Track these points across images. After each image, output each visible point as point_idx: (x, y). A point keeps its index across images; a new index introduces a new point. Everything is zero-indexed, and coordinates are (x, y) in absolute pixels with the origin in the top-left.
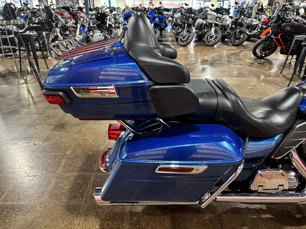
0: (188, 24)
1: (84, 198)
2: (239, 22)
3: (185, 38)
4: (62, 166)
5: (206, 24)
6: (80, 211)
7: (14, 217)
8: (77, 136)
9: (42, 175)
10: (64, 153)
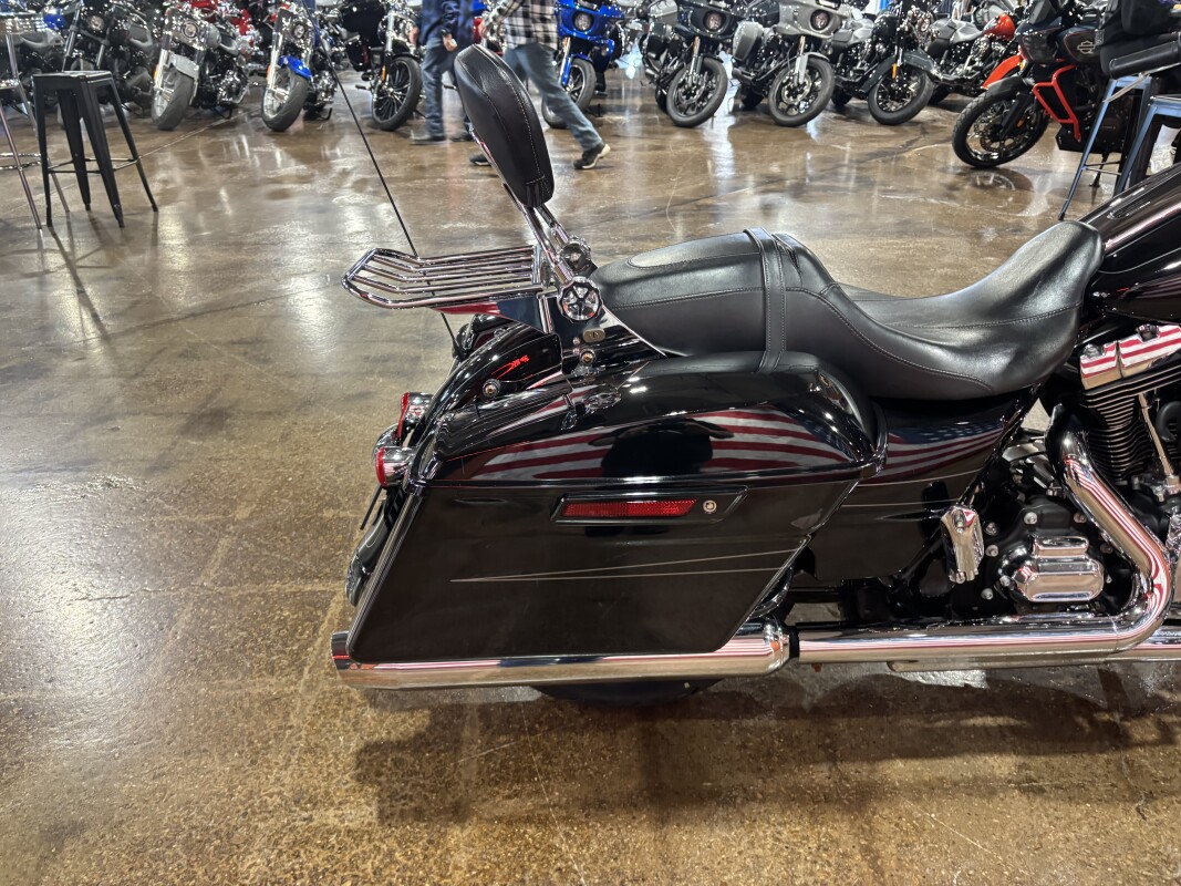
0: (705, 40)
1: (306, 670)
2: (902, 31)
3: (695, 94)
4: (216, 560)
5: (775, 39)
6: (292, 716)
7: (32, 744)
8: (277, 455)
9: (142, 593)
10: (225, 513)
